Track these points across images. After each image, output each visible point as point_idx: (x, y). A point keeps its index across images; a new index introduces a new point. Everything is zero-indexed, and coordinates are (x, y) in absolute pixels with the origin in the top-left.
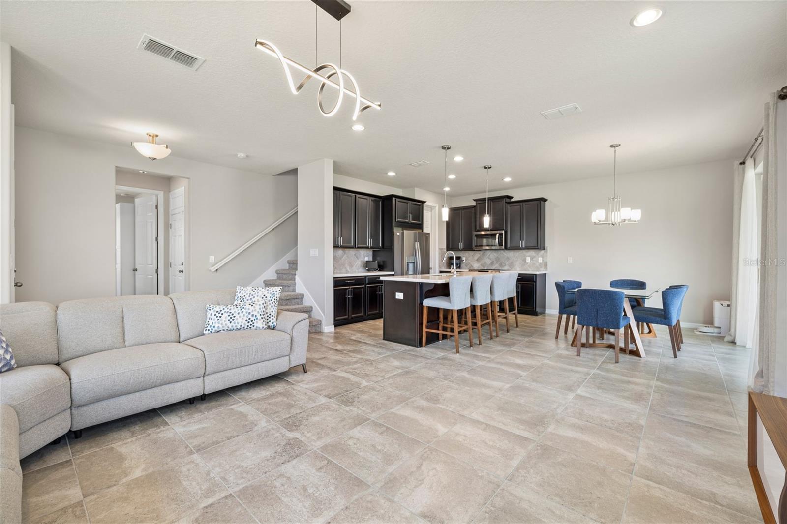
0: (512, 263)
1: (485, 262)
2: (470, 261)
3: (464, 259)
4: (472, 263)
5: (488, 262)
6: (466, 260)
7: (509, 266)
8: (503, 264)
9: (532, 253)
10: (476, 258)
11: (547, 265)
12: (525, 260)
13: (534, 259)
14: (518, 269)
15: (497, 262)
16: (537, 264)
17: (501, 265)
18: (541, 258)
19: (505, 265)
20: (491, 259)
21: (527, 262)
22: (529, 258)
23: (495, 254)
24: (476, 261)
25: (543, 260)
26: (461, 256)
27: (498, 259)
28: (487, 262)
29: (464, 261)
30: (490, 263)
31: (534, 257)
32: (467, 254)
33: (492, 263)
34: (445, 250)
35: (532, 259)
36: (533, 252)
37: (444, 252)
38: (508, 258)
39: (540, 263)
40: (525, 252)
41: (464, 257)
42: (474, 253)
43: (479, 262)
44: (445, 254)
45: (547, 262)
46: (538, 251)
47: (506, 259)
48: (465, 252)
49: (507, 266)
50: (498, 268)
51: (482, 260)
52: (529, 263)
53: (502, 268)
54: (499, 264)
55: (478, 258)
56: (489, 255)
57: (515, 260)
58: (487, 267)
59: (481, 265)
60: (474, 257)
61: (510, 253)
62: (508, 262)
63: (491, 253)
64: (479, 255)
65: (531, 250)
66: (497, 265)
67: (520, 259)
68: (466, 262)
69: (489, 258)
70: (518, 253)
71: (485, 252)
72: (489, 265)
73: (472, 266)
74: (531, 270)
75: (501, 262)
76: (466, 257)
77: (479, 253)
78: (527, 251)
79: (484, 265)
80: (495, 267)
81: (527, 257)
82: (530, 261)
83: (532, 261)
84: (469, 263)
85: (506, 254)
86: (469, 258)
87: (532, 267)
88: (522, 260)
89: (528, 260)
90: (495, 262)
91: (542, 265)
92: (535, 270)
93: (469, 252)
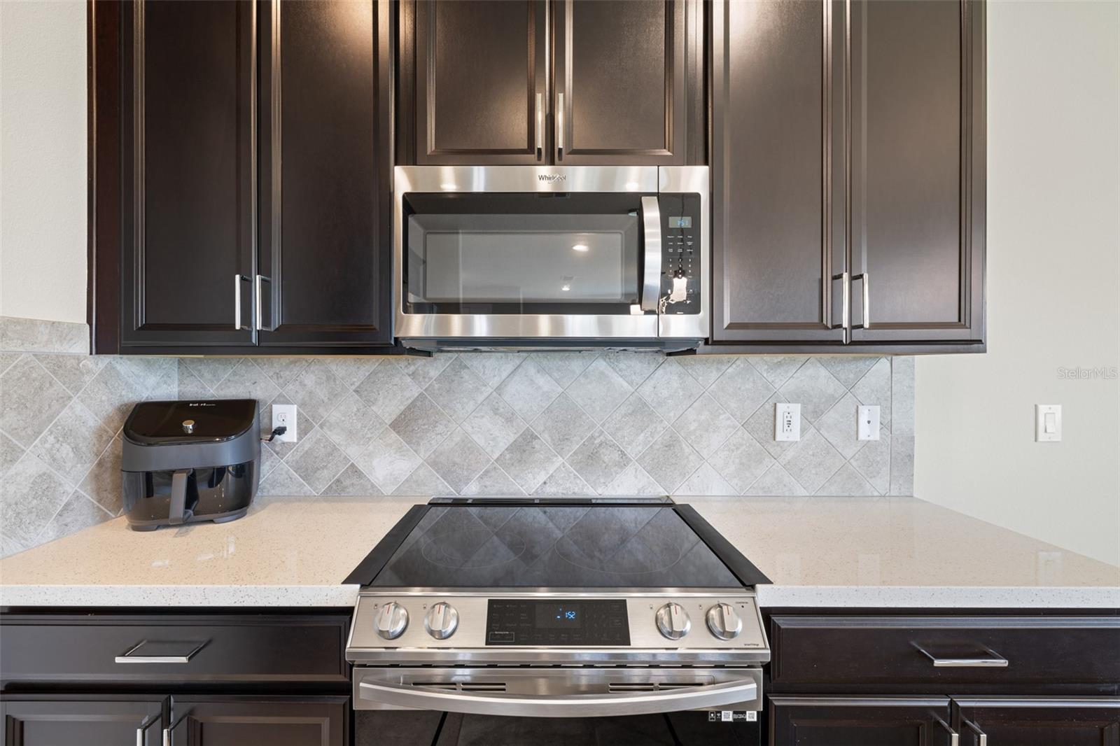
0: (671, 445)
2: (336, 437)
3: (285, 415)
4: (353, 452)
6: (305, 427)
7: (655, 470)
8: (608, 456)
9: (815, 371)
10: (389, 407)
11: (911, 457)
12: (764, 426)
13: (831, 417)
15: (562, 440)
16: (851, 451)
17: (589, 460)
18: (875, 412)
19: (624, 461)
20: (510, 419)
21: (780, 436)
22: (796, 409)
23: (543, 382)
24: (393, 437)
25: (887, 426)
26: (257, 394)
28: (479, 440)
29: (290, 436)
30: (503, 444)
31: (833, 401)
32: (310, 379)
33: (523, 448)
34: (82, 344)
35: (813, 415)
36: (823, 372)
37: (58, 364)
38: (643, 412)
39: (869, 445)
40: (766, 367)
41: (287, 402)
42: (374, 373)
43: (418, 444)
44: (77, 389)
45: (912, 439)
46: (855, 359)
47: (631, 414)
48: (294, 362)
49: (636, 470)
50: (568, 485)
51: (440, 428)
52: (792, 443)
53: (602, 480)
54: (575, 453)
55: (402, 408)
56: (499, 389)
57: (692, 428)
58: (481, 477)
59: (434, 464)
60: (369, 402)
61: (660, 371)
62: (641, 437)
63: (513, 373)
64: (414, 391)
65: (806, 356)
66: (559, 461)
67: (729, 418)
68: (300, 439)
69: (496, 411)
70: (718, 369)
71: (466, 367)
72: (497, 460)
73: (354, 470)
74: (802, 492)
75: (592, 437)
76: (302, 405)
77: (413, 375)
78: (776, 361)
79: (457, 460)
80: (542, 477)
81: (780, 402)
82: (803, 431)
83: (812, 431)
84: (330, 454)
85: (630, 383)
86: (333, 415)
87: (813, 471)
88: (745, 426)
89: (788, 423)
90: (545, 438)
91: (878, 459)
92: (833, 490)
93: (333, 367)
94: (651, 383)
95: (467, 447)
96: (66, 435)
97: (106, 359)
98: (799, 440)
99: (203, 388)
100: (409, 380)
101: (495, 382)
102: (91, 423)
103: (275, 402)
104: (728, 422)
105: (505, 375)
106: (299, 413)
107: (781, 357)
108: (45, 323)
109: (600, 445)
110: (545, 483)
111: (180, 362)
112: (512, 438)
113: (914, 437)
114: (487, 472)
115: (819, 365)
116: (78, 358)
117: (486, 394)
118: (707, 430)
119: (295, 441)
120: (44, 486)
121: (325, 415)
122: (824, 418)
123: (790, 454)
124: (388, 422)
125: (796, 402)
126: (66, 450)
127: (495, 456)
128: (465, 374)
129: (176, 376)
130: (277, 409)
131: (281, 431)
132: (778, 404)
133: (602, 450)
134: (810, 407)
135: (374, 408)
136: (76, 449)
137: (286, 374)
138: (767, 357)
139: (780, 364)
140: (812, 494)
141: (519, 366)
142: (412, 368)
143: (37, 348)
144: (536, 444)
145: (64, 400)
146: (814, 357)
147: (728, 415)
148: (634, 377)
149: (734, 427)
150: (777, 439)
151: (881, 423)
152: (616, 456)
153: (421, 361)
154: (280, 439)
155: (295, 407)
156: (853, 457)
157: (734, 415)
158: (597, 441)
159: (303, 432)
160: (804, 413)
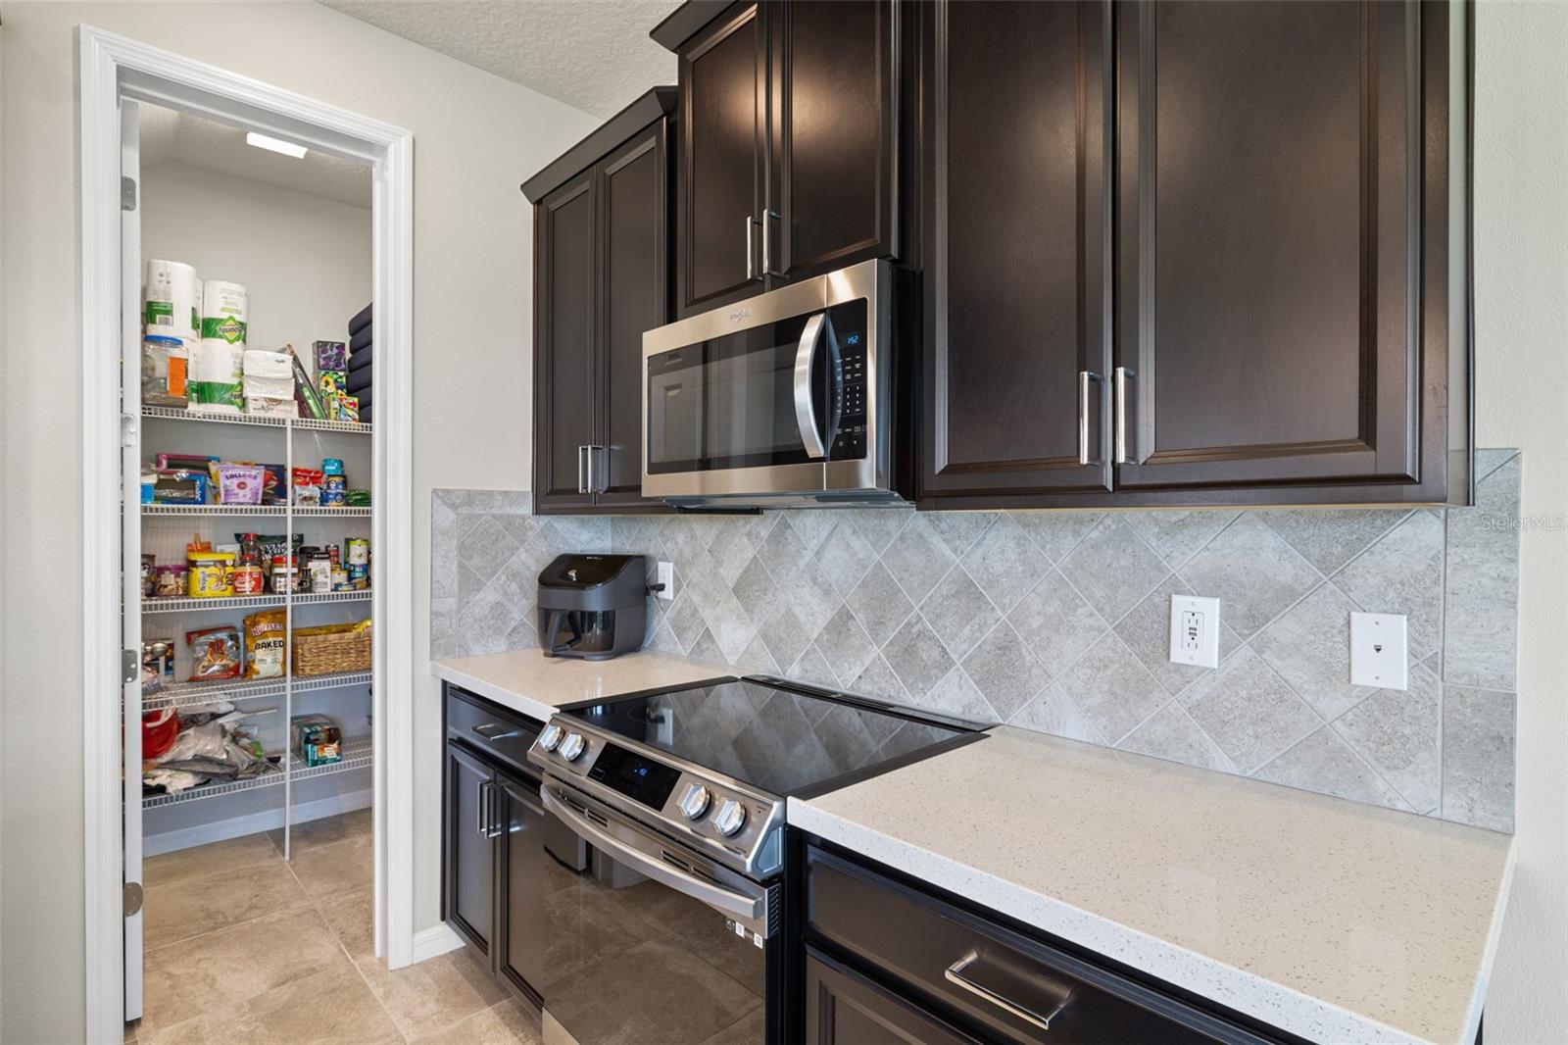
0: (1006, 647)
1: (789, 613)
2: (697, 599)
3: (665, 572)
4: (707, 614)
5: (813, 613)
6: (678, 585)
7: (985, 681)
8: (928, 653)
9: (1252, 539)
10: (732, 570)
11: (1504, 743)
13: (1285, 628)
15: (878, 624)
16: (1333, 705)
17: (906, 655)
18: (1396, 629)
19: (945, 664)
20: (827, 591)
21: (1178, 655)
22: (1210, 609)
24: (734, 601)
26: (651, 551)
27: (881, 594)
28: (801, 614)
29: (667, 594)
30: (822, 622)
31: (1287, 597)
32: (681, 538)
33: (840, 629)
34: (527, 508)
35: (1247, 621)
36: (1272, 539)
37: (510, 523)
38: (969, 595)
39: (1381, 699)
40: (1157, 530)
41: (667, 561)
42: (722, 532)
43: (753, 612)
44: (523, 542)
46: (1346, 514)
47: (954, 597)
48: (671, 520)
49: (961, 677)
50: (884, 685)
51: (769, 596)
52: (1204, 669)
53: (921, 686)
54: (891, 643)
55: (741, 571)
56: (818, 554)
57: (1035, 625)
58: (803, 659)
59: (765, 636)
60: (719, 563)
62: (967, 631)
63: (830, 535)
64: (750, 552)
65: (1236, 510)
66: (876, 651)
67: (1091, 615)
68: (675, 597)
69: (814, 579)
70: (1076, 534)
71: (789, 527)
72: (816, 640)
73: (708, 634)
74: (1233, 768)
75: (909, 624)
76: (676, 564)
77: (749, 535)
78: (1174, 519)
79: (783, 635)
80: (858, 671)
81: (1179, 593)
82: (1225, 650)
83: (1244, 652)
84: (693, 615)
85: (955, 551)
86: (694, 574)
87: (1250, 731)
88: (1120, 629)
89: (1193, 632)
90: (860, 618)
91: (1407, 731)
92: (1295, 775)
93: (695, 526)
94: (980, 552)
95: (790, 621)
96: (515, 576)
97: (545, 519)
98: (1216, 666)
99: (623, 544)
100: (746, 540)
101: (814, 545)
102: (534, 568)
103: (661, 560)
104: (1091, 621)
105: (824, 535)
106: (674, 571)
107: (1183, 512)
108: (500, 493)
109: (918, 636)
110: (860, 677)
111: (613, 519)
112: (830, 615)
113: (1513, 697)
114: (807, 653)
115: (1261, 526)
116: (523, 518)
117: (806, 559)
118: (1057, 631)
119: (672, 598)
120: (499, 612)
121: (690, 575)
122: (1270, 628)
123: (1201, 690)
124: (731, 585)
125: (1212, 594)
126: (514, 586)
127: (815, 635)
128: (790, 536)
129: (609, 532)
130: (661, 565)
131: (662, 587)
132: (1176, 598)
133: (921, 644)
134: (1241, 608)
135: (721, 570)
136: (521, 587)
137: (667, 532)
138: (1158, 512)
139: (1182, 524)
140: (1250, 773)
141: (837, 525)
142: (748, 527)
143: (494, 511)
144: (852, 625)
145: (514, 550)
146: (1251, 512)
147: (1091, 607)
148: (957, 542)
149: (1100, 630)
150: (1173, 659)
151: (1412, 653)
152: (936, 653)
153: (755, 519)
154: (662, 595)
155: (671, 565)
156: (1342, 717)
157: (1100, 610)
158: (915, 630)
159: (677, 590)
160: (1227, 616)
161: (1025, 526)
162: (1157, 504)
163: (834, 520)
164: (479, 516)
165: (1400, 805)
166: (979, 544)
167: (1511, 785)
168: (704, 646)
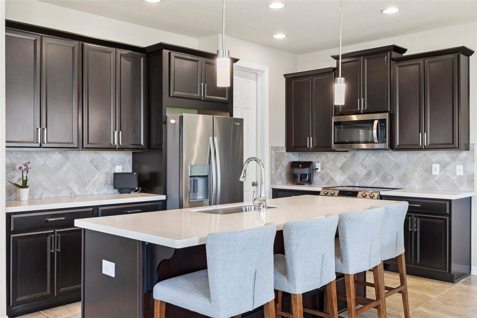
0: (405, 175)
2: (328, 171)
3: (318, 165)
4: (332, 174)
5: (362, 172)
7: (401, 181)
8: (389, 177)
9: (443, 155)
10: (339, 164)
11: (473, 180)
12: (429, 170)
13: (448, 168)
14: (417, 187)
15: (378, 173)
16: (454, 178)
17: (384, 178)
18: (461, 167)
19: (393, 179)
20: (365, 167)
22: (438, 166)
24: (340, 171)
25: (465, 171)
26: (313, 160)
28: (359, 172)
29: (319, 170)
30: (364, 174)
31: (448, 163)
32: (323, 157)
33: (369, 174)
35: (443, 167)
36: (446, 156)
38: (397, 166)
39: (460, 177)
40: (430, 154)
41: (319, 163)
42: (336, 156)
43: (345, 173)
45: (473, 175)
46: (455, 152)
47: (394, 166)
48: (320, 153)
49: (396, 181)
50: (379, 185)
51: (350, 169)
52: (437, 175)
53: (387, 184)
54: (381, 176)
55: (342, 164)
56: (363, 160)
57: (410, 170)
58: (359, 182)
59: (349, 178)
60: (335, 163)
61: (402, 156)
62: (397, 173)
63: (366, 156)
64: (344, 160)
65: (442, 151)
66: (377, 178)
67: (420, 168)
68: (321, 171)
69: (362, 165)
70: (417, 155)
71: (355, 154)
72: (363, 178)
73: (332, 179)
74: (441, 189)
75: (385, 172)
76: (321, 163)
77: (344, 156)
78: (433, 152)
79: (354, 177)
80: (373, 182)
81: (433, 164)
82: (440, 172)
83: (443, 172)
84: (327, 175)
85: (394, 159)
86: (328, 166)
87: (444, 183)
88: (424, 170)
89: (435, 169)
90: (374, 172)
91: (463, 180)
92: (450, 189)
93: (328, 154)
94: (399, 159)
95: (356, 174)
96: (283, 166)
98: (439, 174)
99: (303, 159)
100: (343, 157)
101: (362, 158)
103: (316, 162)
104: (420, 169)
105: (365, 156)
106: (321, 165)
107: (434, 152)
109: (387, 174)
111: (299, 153)
112: (366, 172)
113: (474, 175)
114: (360, 180)
115: (445, 154)
117: (360, 161)
118: (414, 171)
119: (320, 171)
120: (281, 175)
121: (326, 166)
122: (446, 168)
123: (437, 178)
124: (339, 167)
125: (438, 164)
127: (362, 176)
128: (355, 156)
130: (317, 164)
131: (317, 169)
132: (433, 165)
133: (387, 176)
134: (442, 165)
135: (336, 164)
137: (318, 156)
138: (430, 152)
140: (444, 190)
141: (368, 154)
142: (344, 155)
144: (371, 174)
146: (443, 152)
147: (420, 167)
148: (395, 157)
149: (421, 171)
150: (433, 174)
151: (463, 170)
152: (391, 177)
153: (346, 153)
154: (317, 171)
155: (320, 164)
156: (455, 180)
157: (421, 167)
158: (386, 173)
159: (322, 169)
160: (440, 167)
161: (408, 154)
162: (430, 150)
163: (367, 153)
164: (278, 152)
165: (462, 191)
166: (399, 157)
167: (474, 186)
168: (331, 182)
